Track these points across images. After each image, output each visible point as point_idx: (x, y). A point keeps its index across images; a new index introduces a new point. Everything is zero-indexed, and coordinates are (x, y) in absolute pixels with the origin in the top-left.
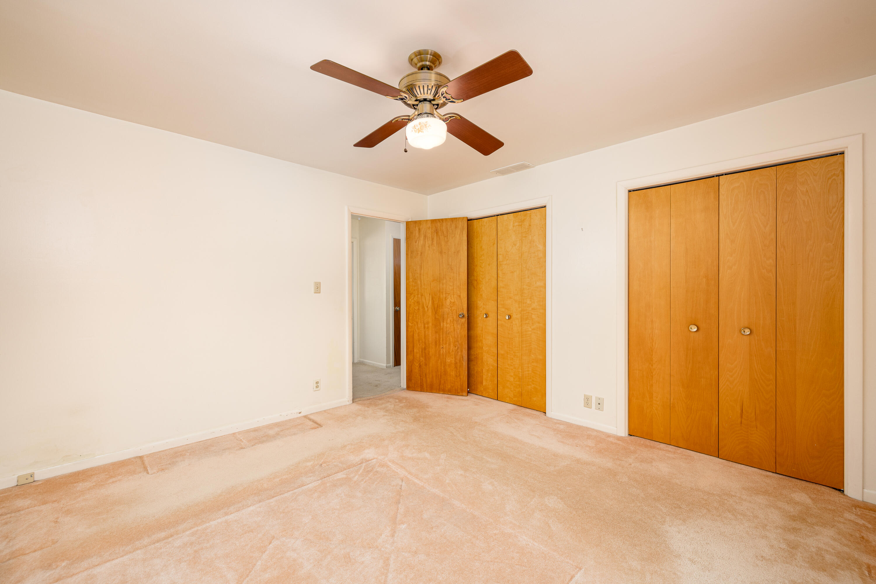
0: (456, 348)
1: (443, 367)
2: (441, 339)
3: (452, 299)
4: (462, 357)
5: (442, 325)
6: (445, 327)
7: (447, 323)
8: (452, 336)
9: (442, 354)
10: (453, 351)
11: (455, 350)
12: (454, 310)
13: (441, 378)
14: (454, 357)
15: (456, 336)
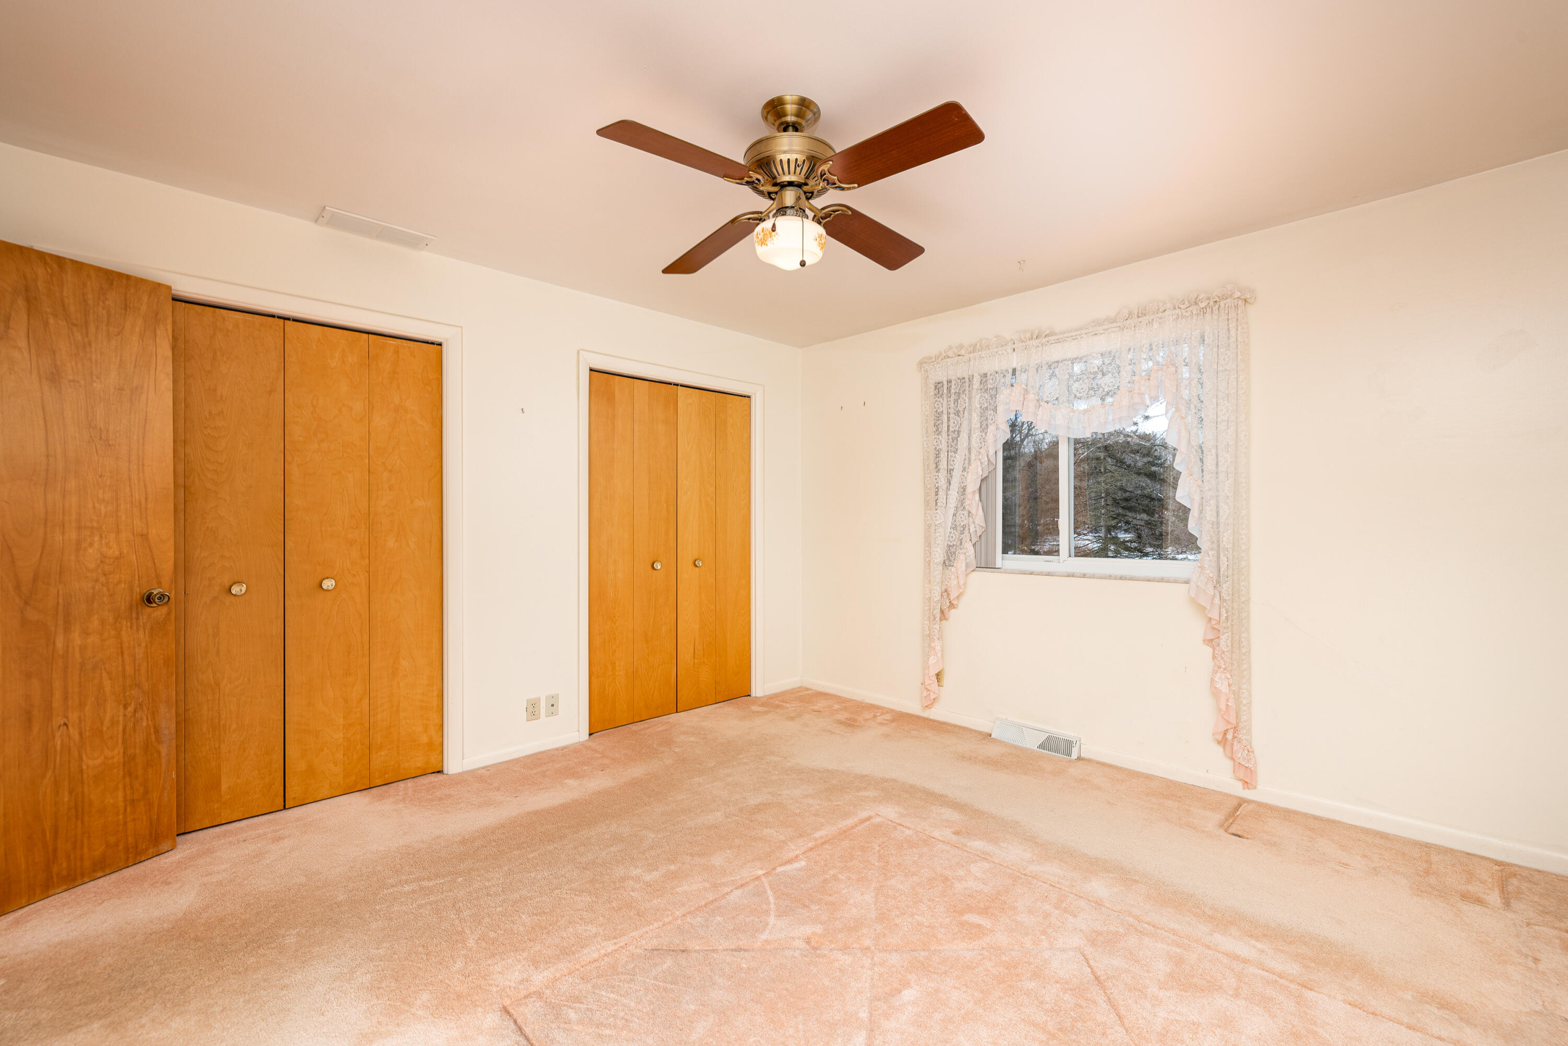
0: (131, 709)
1: (66, 794)
2: (57, 696)
3: (110, 548)
4: (157, 731)
5: (60, 644)
6: (77, 650)
7: (85, 633)
8: (109, 673)
9: (62, 745)
10: (113, 723)
11: (125, 716)
12: (120, 582)
13: (56, 838)
14: (120, 741)
15: (129, 670)
